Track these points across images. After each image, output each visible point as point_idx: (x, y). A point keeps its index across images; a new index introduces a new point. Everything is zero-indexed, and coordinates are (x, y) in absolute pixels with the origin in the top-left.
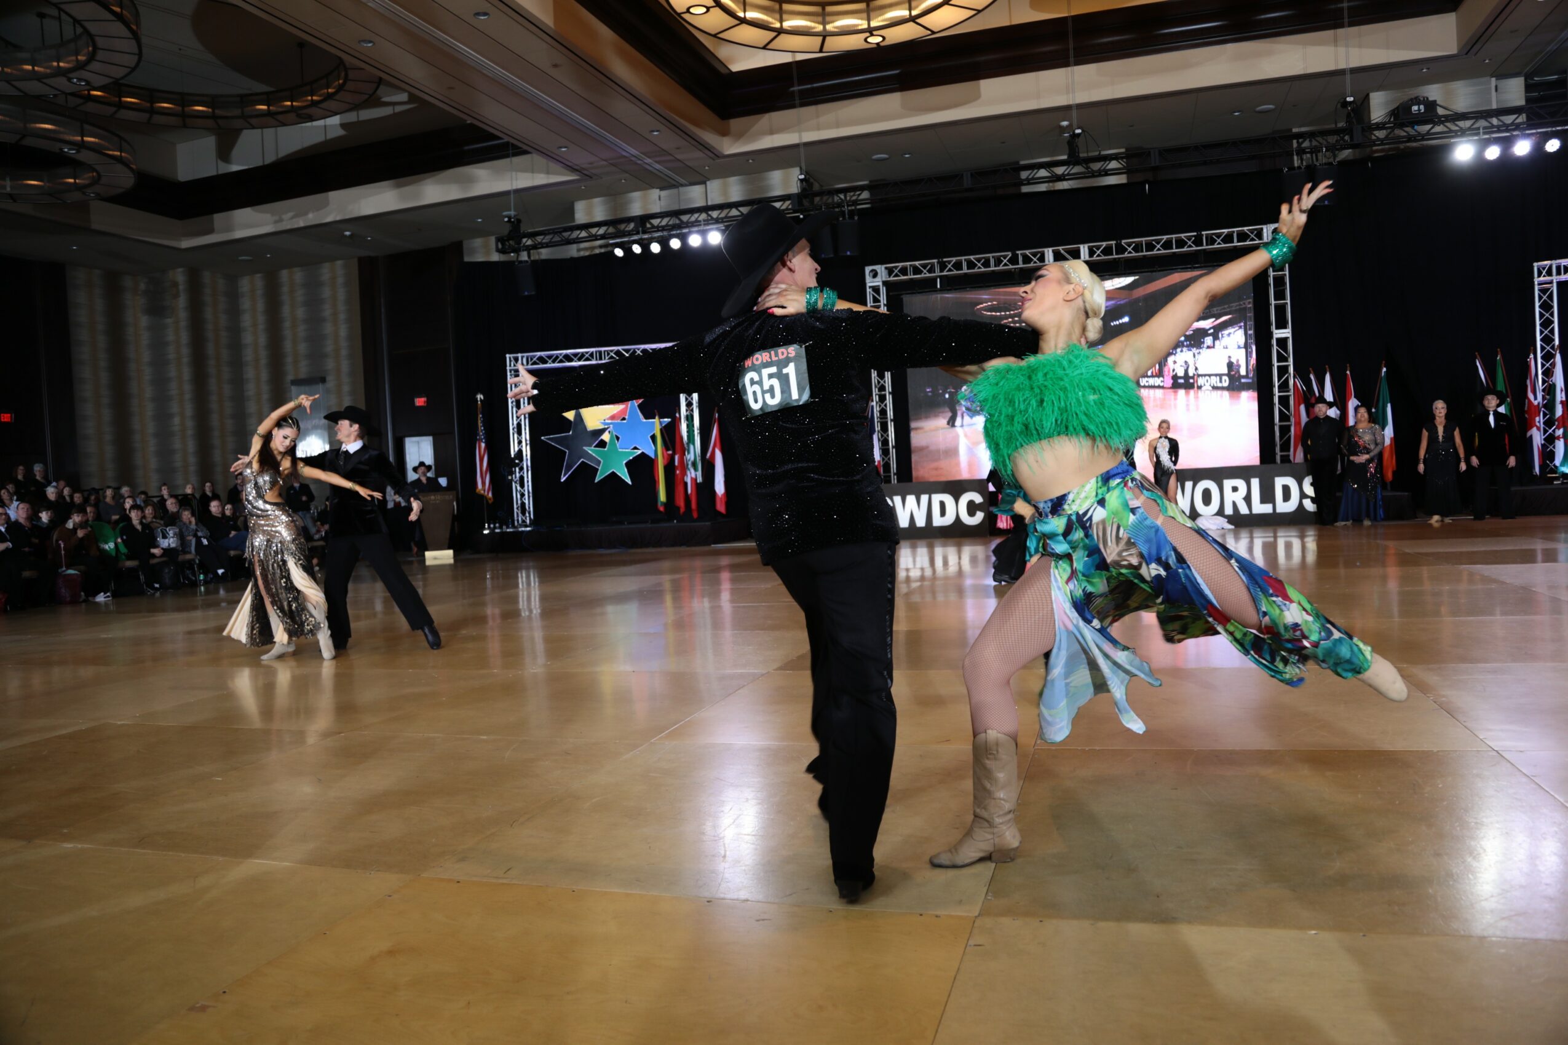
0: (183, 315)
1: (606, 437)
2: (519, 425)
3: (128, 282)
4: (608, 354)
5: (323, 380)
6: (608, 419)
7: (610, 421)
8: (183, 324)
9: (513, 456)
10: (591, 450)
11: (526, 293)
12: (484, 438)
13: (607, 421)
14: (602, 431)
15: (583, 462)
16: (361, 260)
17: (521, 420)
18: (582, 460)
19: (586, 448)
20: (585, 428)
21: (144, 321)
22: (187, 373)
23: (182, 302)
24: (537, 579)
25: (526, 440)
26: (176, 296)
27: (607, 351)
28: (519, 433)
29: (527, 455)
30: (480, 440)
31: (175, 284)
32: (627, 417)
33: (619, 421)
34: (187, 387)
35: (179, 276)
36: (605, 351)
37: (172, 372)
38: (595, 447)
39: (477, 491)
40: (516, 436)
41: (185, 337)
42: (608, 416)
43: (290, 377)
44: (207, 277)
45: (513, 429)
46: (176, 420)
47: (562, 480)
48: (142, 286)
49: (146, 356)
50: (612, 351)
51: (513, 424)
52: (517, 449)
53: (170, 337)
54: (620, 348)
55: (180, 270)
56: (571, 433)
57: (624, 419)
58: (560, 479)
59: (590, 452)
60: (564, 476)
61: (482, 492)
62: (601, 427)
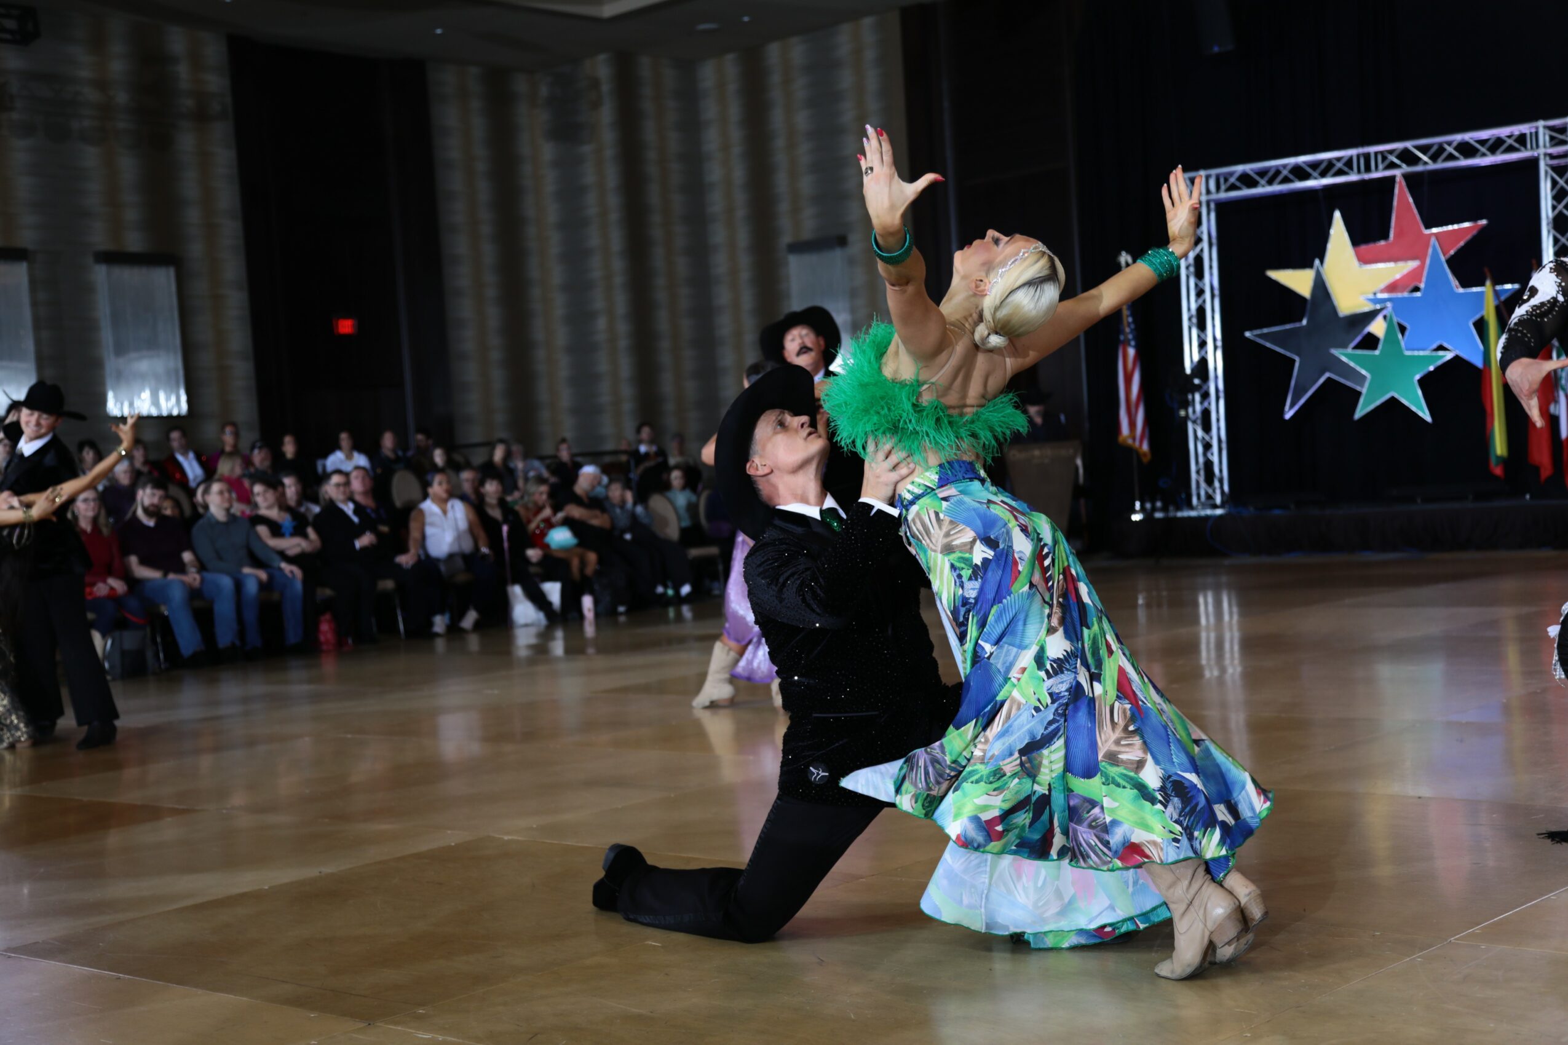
0: (608, 136)
1: (1378, 327)
2: (1201, 311)
3: (521, 84)
4: (1384, 158)
5: (842, 241)
6: (1382, 291)
7: (1385, 296)
8: (609, 153)
9: (1188, 371)
10: (1345, 355)
11: (1216, 49)
12: (1135, 338)
13: (1380, 296)
14: (1370, 316)
15: (1329, 379)
16: (906, 14)
17: (1204, 301)
18: (1327, 375)
19: (1335, 352)
20: (1334, 310)
21: (548, 151)
22: (617, 240)
23: (606, 115)
24: (1235, 609)
25: (1215, 339)
26: (596, 105)
27: (1382, 153)
28: (1202, 326)
29: (1216, 369)
30: (1126, 343)
31: (595, 83)
32: (1422, 286)
33: (1406, 294)
34: (618, 265)
35: (601, 68)
36: (1376, 154)
37: (594, 240)
38: (1357, 347)
39: (1121, 439)
40: (1195, 332)
41: (612, 177)
42: (1382, 285)
43: (786, 239)
44: (645, 66)
45: (1190, 319)
46: (601, 323)
47: (1288, 415)
48: (544, 91)
49: (552, 213)
50: (1391, 152)
51: (1189, 309)
52: (1196, 358)
53: (590, 177)
54: (1409, 144)
55: (602, 57)
56: (1304, 322)
57: (1417, 289)
58: (1282, 412)
59: (1344, 359)
60: (1292, 406)
61: (1130, 441)
62: (1368, 307)
